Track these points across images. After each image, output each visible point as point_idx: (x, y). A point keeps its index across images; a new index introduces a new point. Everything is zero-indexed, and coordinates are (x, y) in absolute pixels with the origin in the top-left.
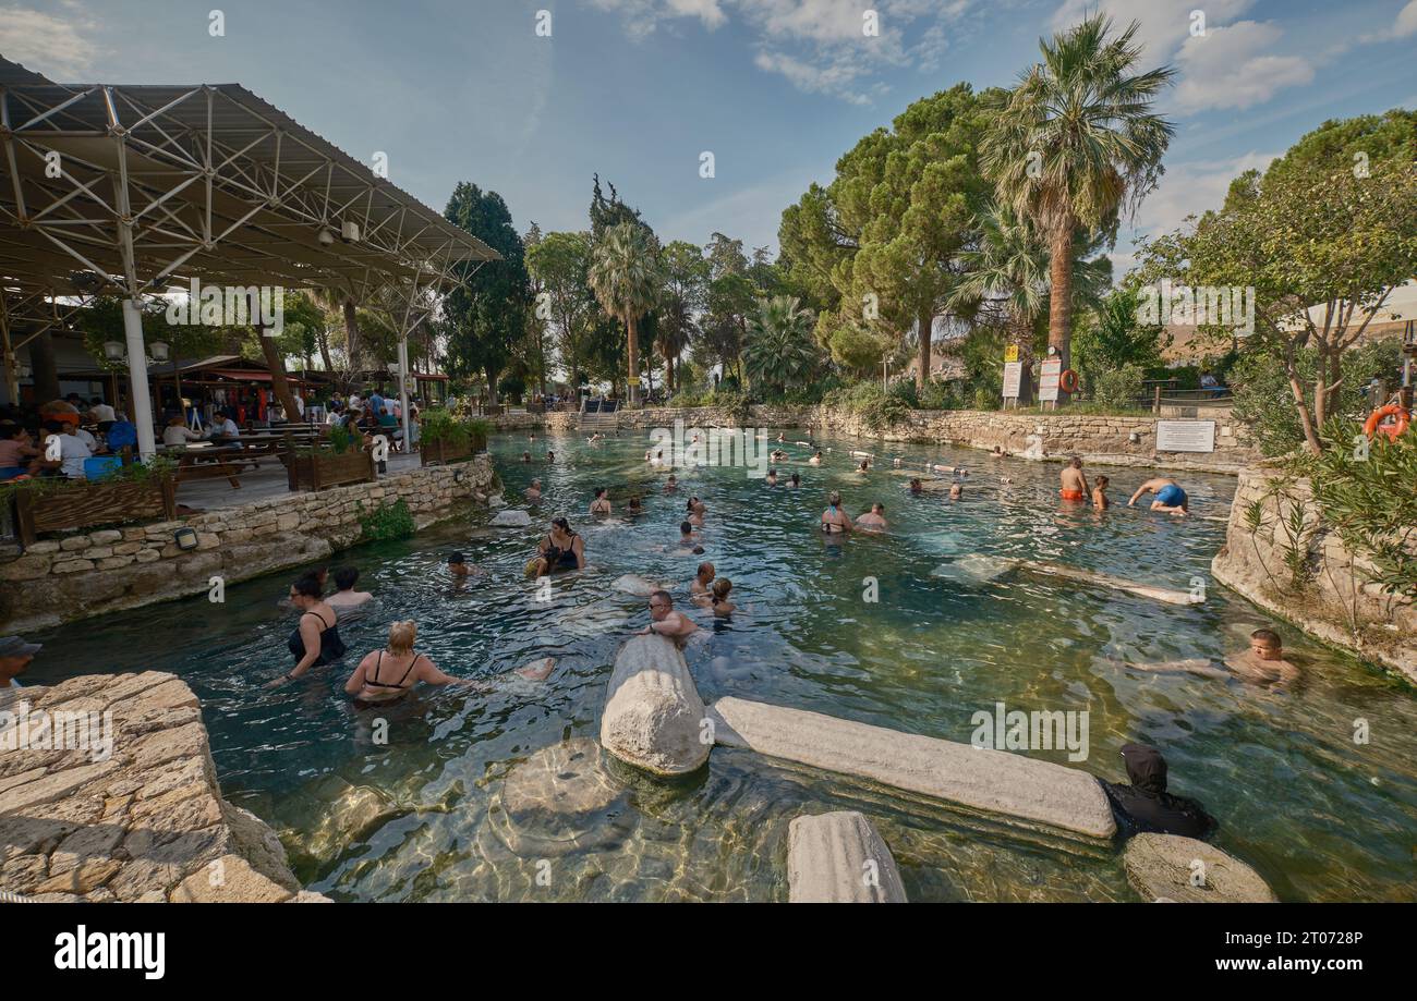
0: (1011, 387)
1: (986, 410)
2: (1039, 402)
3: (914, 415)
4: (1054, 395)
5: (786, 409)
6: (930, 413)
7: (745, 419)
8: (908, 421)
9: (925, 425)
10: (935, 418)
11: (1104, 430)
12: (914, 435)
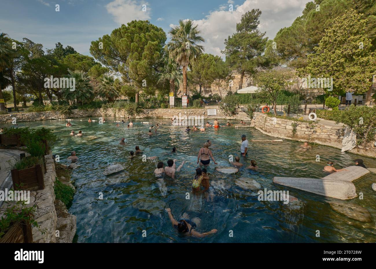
0: (172, 102)
1: (164, 108)
2: (182, 106)
3: (145, 111)
4: (186, 104)
5: (87, 111)
6: (149, 110)
7: (70, 115)
8: (143, 112)
9: (148, 113)
10: (151, 111)
11: (198, 112)
12: (145, 116)
